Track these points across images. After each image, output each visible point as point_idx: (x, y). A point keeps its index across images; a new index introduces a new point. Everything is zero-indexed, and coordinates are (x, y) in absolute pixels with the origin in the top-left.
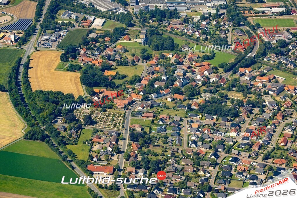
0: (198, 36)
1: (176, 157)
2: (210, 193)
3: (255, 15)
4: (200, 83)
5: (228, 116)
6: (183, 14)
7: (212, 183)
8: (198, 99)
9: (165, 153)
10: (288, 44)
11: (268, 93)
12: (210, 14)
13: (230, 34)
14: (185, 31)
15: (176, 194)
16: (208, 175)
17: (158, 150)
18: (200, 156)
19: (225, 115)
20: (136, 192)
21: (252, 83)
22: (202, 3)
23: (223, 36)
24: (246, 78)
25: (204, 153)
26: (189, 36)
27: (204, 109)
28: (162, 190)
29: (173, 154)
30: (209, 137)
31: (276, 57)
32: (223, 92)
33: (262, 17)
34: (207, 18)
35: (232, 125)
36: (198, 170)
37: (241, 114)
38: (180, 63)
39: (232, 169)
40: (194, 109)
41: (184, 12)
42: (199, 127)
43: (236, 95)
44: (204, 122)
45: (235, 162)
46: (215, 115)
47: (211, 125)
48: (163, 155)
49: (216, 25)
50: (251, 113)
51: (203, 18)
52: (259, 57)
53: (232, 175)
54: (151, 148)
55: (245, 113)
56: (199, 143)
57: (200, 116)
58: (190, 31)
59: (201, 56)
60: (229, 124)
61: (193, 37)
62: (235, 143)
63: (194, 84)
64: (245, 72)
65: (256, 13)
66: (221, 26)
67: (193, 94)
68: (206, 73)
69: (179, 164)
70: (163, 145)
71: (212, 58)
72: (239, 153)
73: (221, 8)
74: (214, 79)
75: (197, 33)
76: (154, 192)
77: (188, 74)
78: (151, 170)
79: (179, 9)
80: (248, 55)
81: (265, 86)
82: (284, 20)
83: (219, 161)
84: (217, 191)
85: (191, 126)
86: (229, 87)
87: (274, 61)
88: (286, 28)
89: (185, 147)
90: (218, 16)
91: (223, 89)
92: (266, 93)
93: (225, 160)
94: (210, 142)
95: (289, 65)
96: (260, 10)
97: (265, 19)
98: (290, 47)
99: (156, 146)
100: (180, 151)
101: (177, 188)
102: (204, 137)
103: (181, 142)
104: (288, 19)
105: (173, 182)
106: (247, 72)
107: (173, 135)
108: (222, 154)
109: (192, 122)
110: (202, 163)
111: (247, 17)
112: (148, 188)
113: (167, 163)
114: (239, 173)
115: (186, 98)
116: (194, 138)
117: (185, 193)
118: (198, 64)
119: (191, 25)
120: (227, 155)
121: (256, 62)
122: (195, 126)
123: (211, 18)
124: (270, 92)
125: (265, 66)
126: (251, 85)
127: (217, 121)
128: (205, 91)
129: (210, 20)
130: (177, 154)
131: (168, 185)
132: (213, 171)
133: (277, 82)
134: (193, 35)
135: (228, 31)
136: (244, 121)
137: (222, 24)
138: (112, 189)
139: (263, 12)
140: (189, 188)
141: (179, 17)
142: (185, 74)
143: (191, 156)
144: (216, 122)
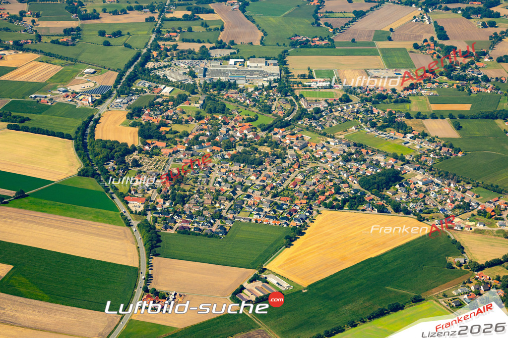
0: (249, 103)
1: (200, 193)
2: (220, 220)
3: (302, 88)
4: (238, 139)
5: (254, 164)
6: (241, 86)
7: (224, 213)
8: (233, 151)
9: (192, 190)
10: (323, 111)
11: (292, 148)
12: (263, 86)
13: (275, 103)
14: (239, 99)
15: (192, 219)
16: (222, 207)
17: (187, 188)
18: (221, 193)
19: (251, 164)
20: (160, 217)
21: (282, 140)
22: (260, 78)
23: (269, 103)
24: (278, 136)
25: (224, 191)
26: (240, 103)
27: (234, 159)
28: (181, 217)
29: (198, 191)
30: (233, 179)
31: (309, 121)
32: (255, 146)
33: (307, 90)
34: (260, 89)
35: (254, 171)
36: (216, 203)
37: (264, 163)
38: (226, 123)
39: (244, 203)
40: (227, 158)
41: (241, 84)
42: (226, 172)
43: (266, 149)
44: (232, 168)
45: (248, 198)
46: (242, 163)
47: (237, 170)
48: (190, 191)
49: (266, 95)
50: (274, 163)
51: (256, 89)
52: (295, 121)
53: (243, 207)
54: (182, 186)
55: (268, 162)
56: (223, 184)
57: (230, 163)
58: (243, 99)
59: (245, 118)
60: (252, 170)
61: (244, 104)
62: (253, 184)
63: (233, 139)
64: (279, 132)
65: (303, 86)
66: (270, 96)
67: (230, 147)
68: (245, 132)
69: (201, 199)
70: (193, 184)
71: (255, 120)
72: (253, 191)
73: (275, 82)
74: (251, 136)
75: (248, 101)
76: (175, 218)
77: (231, 132)
78: (176, 201)
79: (238, 82)
80: (286, 119)
81: (292, 143)
82: (326, 92)
83: (235, 197)
84: (226, 219)
85: (220, 171)
86: (260, 143)
87: (306, 124)
88: (324, 99)
89: (210, 185)
90: (270, 87)
91: (256, 144)
92: (291, 148)
93: (240, 197)
94: (233, 183)
95: (318, 128)
96: (307, 84)
97: (310, 92)
98: (323, 113)
99: (187, 184)
100: (205, 188)
101: (194, 216)
102: (228, 179)
103: (208, 182)
104: (329, 92)
105: (192, 211)
106: (281, 131)
107: (203, 177)
108: (239, 191)
109: (222, 167)
110: (220, 197)
111: (295, 89)
112: (170, 215)
113: (192, 197)
114: (249, 206)
115: (223, 150)
116: (219, 180)
117: (199, 219)
118: (241, 125)
119: (245, 94)
120: (243, 193)
121: (291, 125)
122: (223, 171)
123: (263, 90)
124: (294, 147)
125: (297, 128)
126: (281, 142)
127: (243, 167)
128: (240, 145)
129: (263, 91)
130: (201, 191)
131: (188, 213)
132: (228, 204)
133: (303, 140)
134: (244, 102)
135: (275, 100)
136: (266, 168)
137: (272, 94)
138: (140, 215)
139: (310, 86)
140: (204, 216)
141: (237, 88)
142: (227, 131)
143: (213, 192)
144: (242, 169)
